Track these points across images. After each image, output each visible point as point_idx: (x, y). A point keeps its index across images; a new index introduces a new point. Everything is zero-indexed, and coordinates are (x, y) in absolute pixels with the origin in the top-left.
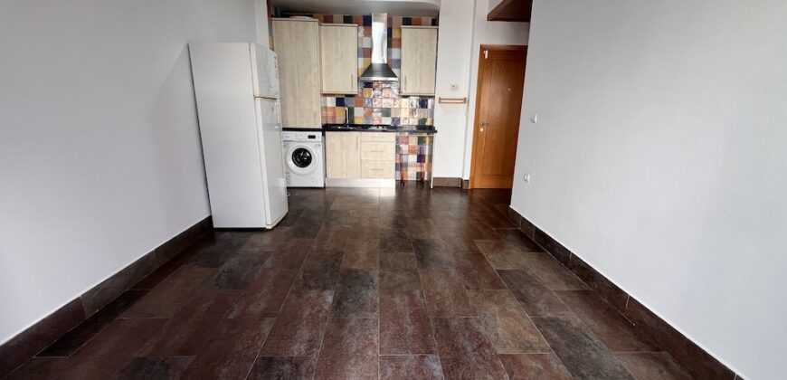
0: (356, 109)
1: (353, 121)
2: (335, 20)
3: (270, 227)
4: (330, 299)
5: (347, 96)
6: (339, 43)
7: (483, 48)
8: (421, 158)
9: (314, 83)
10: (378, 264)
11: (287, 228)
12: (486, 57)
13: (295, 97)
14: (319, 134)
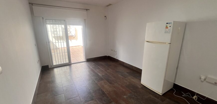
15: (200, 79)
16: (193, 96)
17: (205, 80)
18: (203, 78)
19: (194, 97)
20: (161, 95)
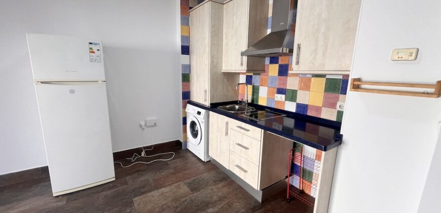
0: (261, 88)
1: (257, 100)
14: (203, 111)
15: (141, 126)
16: (140, 154)
17: (146, 125)
18: (143, 124)
19: (143, 154)
20: (114, 179)
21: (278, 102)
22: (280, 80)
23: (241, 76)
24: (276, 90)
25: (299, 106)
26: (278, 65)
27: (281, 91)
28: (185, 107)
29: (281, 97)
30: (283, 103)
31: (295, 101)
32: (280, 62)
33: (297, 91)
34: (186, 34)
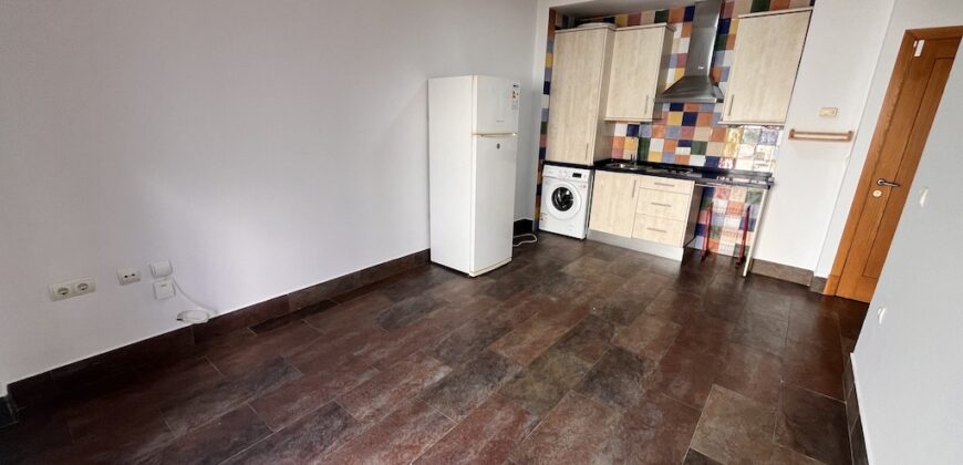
0: (653, 141)
1: (646, 156)
2: (642, 20)
3: (473, 275)
4: (439, 376)
5: (642, 123)
6: (636, 52)
7: (911, 37)
8: (747, 225)
9: (591, 107)
10: (530, 361)
11: (492, 281)
12: (918, 54)
13: (567, 126)
14: (586, 173)
21: (680, 156)
22: (684, 130)
23: (617, 125)
24: (677, 143)
25: (709, 159)
26: (682, 113)
27: (683, 144)
28: (541, 170)
29: (685, 151)
30: (688, 157)
31: (704, 154)
32: (686, 109)
33: (706, 143)
34: (549, 66)
